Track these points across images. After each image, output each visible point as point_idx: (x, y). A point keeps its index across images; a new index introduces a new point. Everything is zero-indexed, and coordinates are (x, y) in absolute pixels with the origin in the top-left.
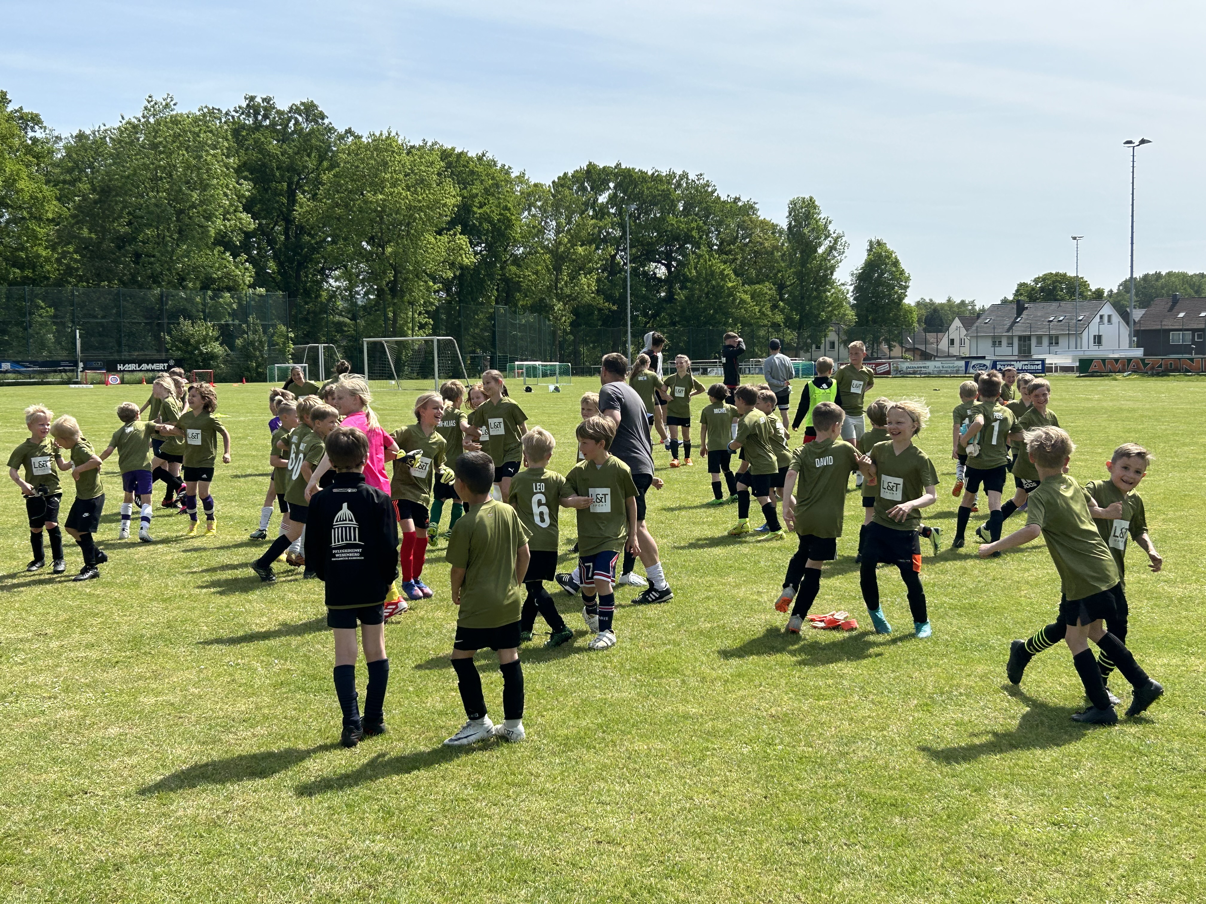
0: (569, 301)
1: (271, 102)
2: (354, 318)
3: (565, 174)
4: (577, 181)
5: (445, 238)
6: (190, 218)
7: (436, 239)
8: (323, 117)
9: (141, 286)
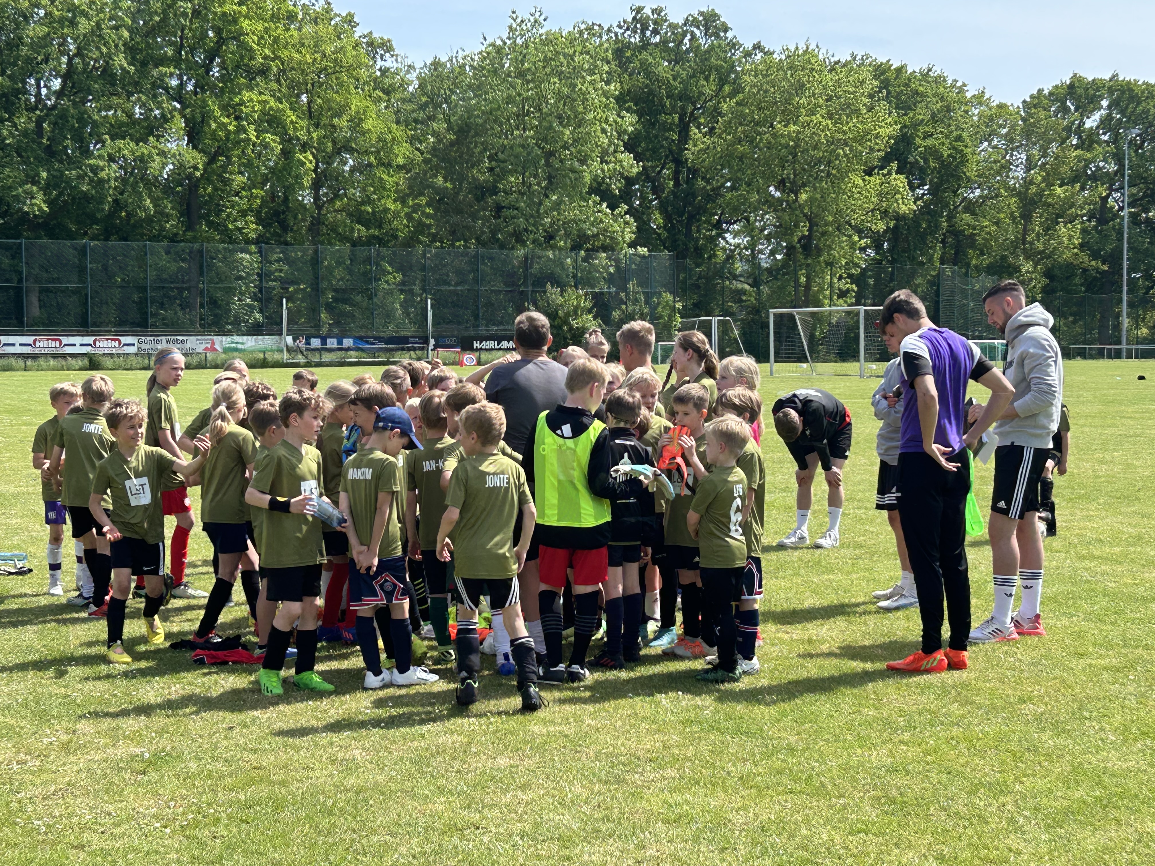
0: (1042, 259)
1: (663, 14)
2: (755, 284)
3: (1040, 91)
4: (1056, 100)
5: (876, 180)
6: (561, 161)
7: (864, 180)
8: (726, 30)
9: (502, 247)
